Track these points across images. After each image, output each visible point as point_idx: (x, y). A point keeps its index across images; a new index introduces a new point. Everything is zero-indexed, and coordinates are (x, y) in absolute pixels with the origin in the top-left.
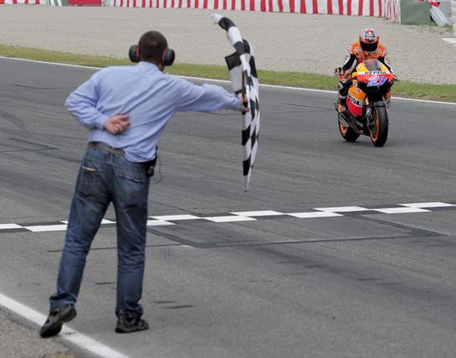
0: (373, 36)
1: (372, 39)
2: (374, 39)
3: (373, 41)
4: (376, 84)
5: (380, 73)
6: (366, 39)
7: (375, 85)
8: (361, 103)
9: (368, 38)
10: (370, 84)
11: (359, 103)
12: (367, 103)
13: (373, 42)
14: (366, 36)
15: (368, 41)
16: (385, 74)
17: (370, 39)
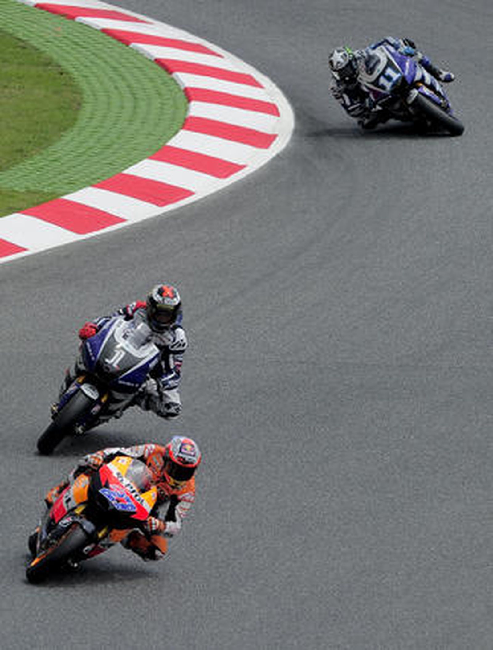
0: (192, 453)
1: (190, 459)
2: (194, 461)
3: (192, 463)
4: (113, 500)
5: (134, 494)
6: (178, 456)
7: (110, 500)
8: (72, 504)
9: (184, 456)
10: (104, 492)
11: (70, 503)
12: (78, 511)
13: (189, 466)
14: (180, 451)
15: (182, 460)
16: (139, 502)
17: (187, 458)
